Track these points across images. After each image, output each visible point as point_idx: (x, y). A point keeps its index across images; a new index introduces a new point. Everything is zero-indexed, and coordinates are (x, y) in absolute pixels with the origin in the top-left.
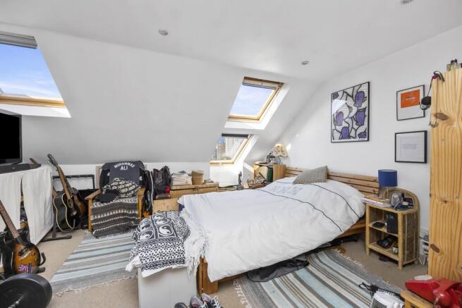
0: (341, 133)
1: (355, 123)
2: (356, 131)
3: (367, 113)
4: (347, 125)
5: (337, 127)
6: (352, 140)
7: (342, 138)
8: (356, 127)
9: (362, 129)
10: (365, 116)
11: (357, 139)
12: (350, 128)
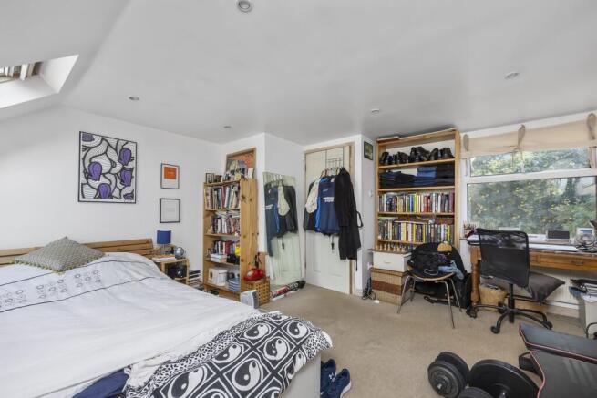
0: (98, 190)
1: (119, 181)
2: (121, 191)
3: (134, 174)
4: (108, 182)
5: (91, 182)
6: (115, 200)
7: (100, 197)
8: (121, 186)
9: (127, 190)
10: (132, 177)
11: (123, 200)
12: (112, 187)
